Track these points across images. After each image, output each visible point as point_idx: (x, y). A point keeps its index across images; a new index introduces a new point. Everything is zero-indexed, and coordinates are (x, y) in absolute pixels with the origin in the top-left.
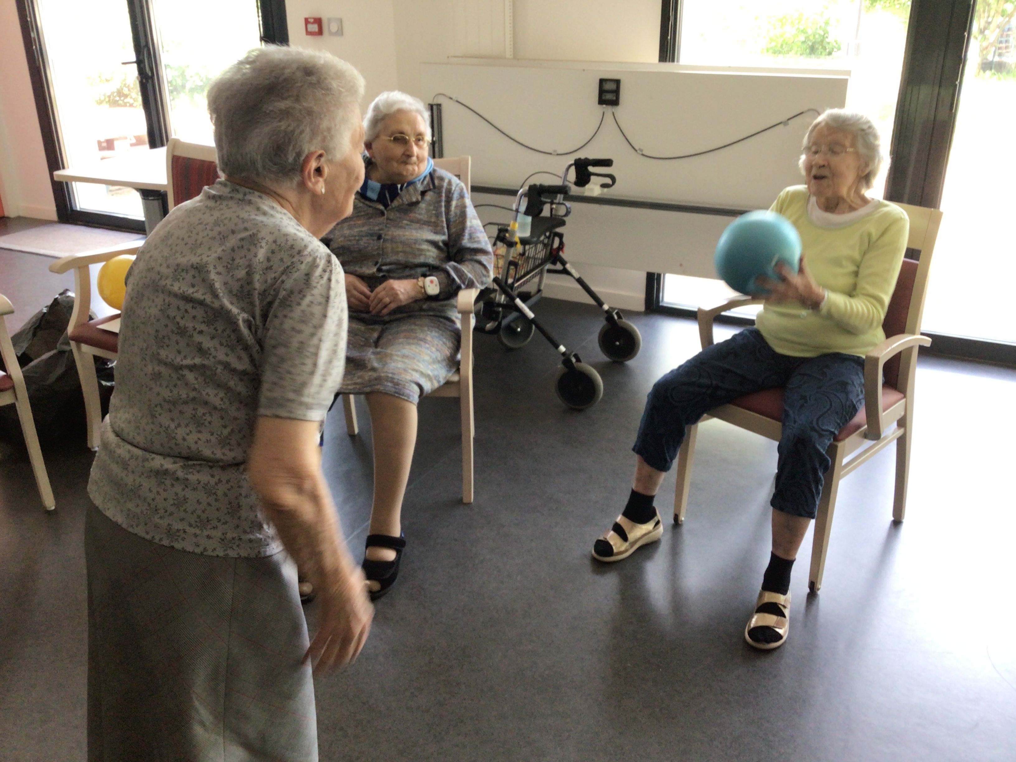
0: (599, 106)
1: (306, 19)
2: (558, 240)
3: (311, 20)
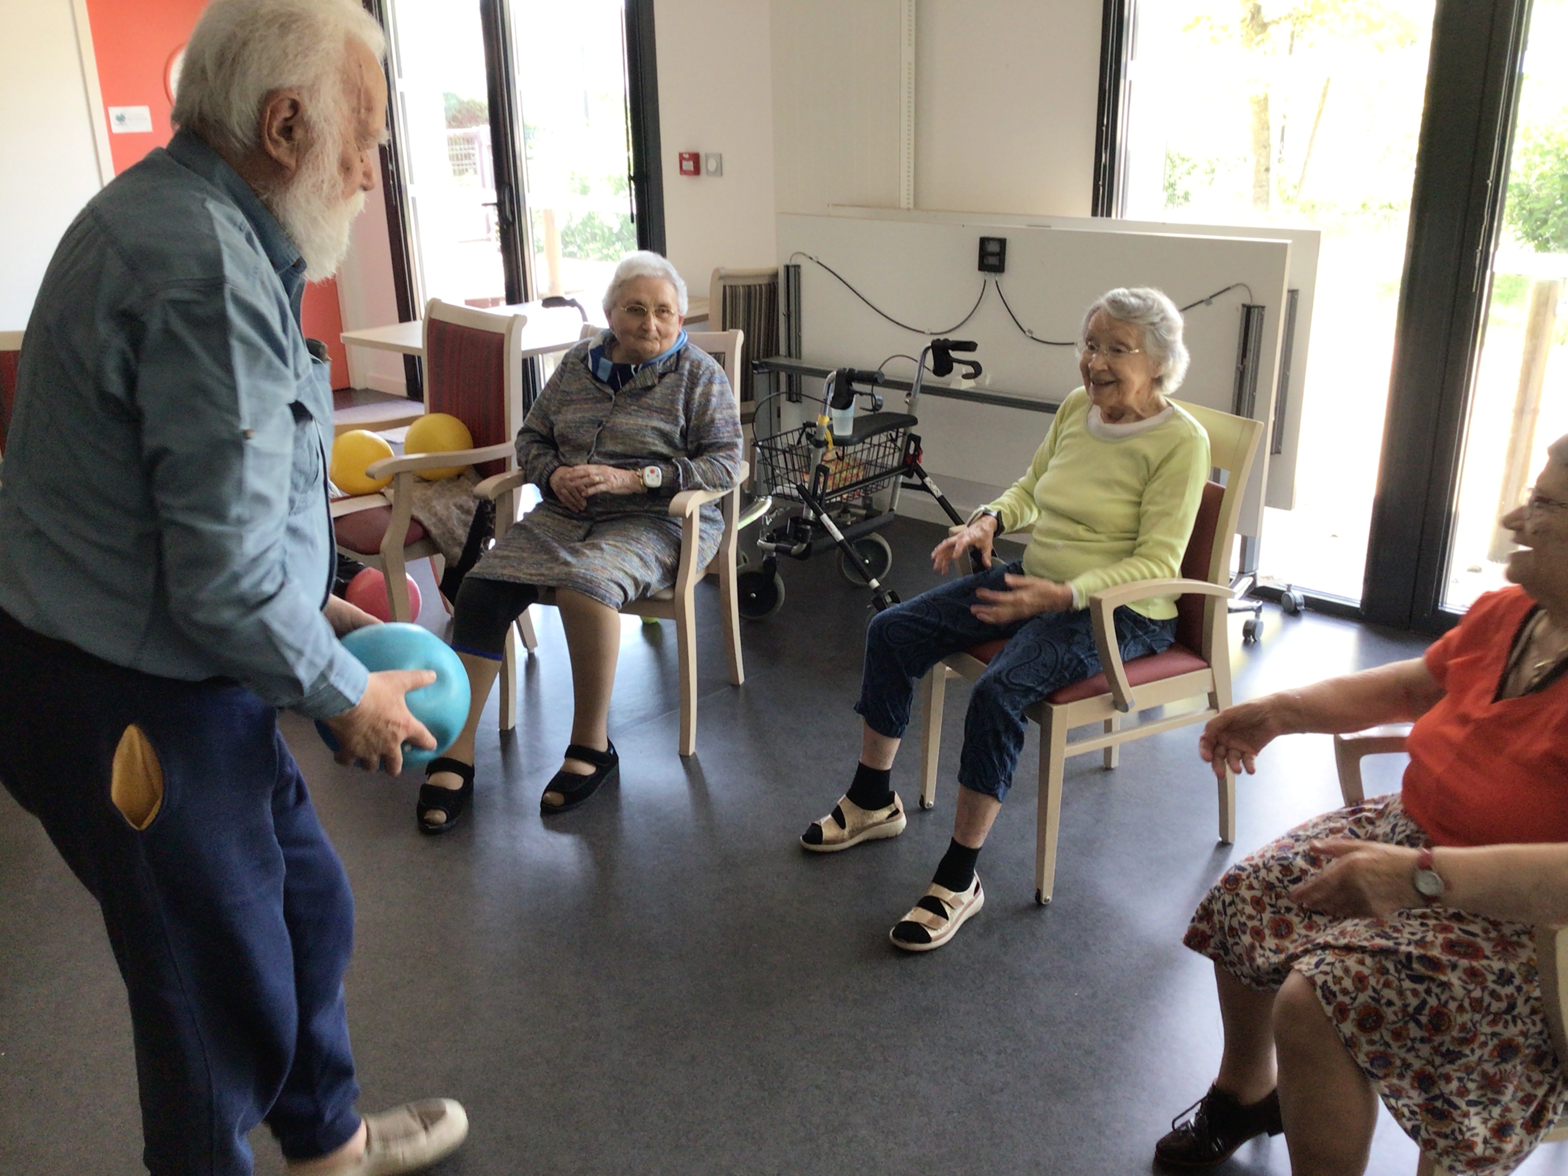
0: (980, 273)
1: (681, 155)
2: (913, 445)
3: (687, 156)
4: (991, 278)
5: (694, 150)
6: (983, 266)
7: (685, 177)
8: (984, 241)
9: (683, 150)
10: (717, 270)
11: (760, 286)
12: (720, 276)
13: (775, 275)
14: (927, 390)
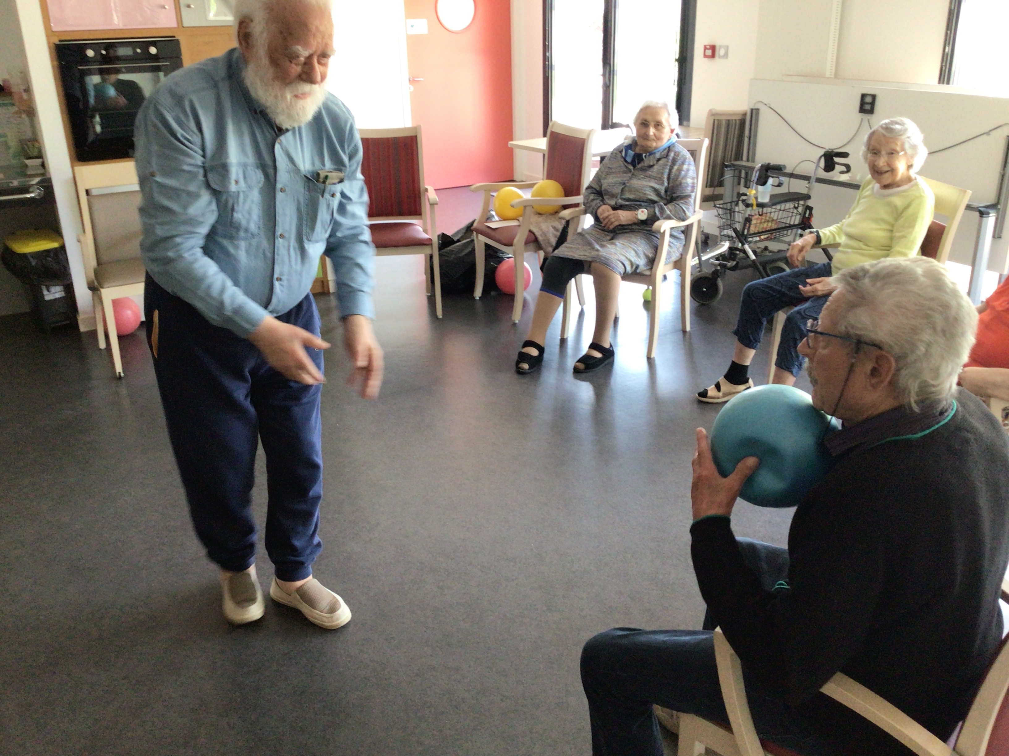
0: (860, 114)
1: (705, 46)
2: (808, 212)
3: (708, 47)
4: (866, 117)
5: (712, 44)
6: (862, 110)
7: (706, 59)
8: (863, 96)
9: (706, 44)
10: (710, 111)
11: (736, 120)
12: (712, 114)
13: (745, 115)
14: (819, 180)
